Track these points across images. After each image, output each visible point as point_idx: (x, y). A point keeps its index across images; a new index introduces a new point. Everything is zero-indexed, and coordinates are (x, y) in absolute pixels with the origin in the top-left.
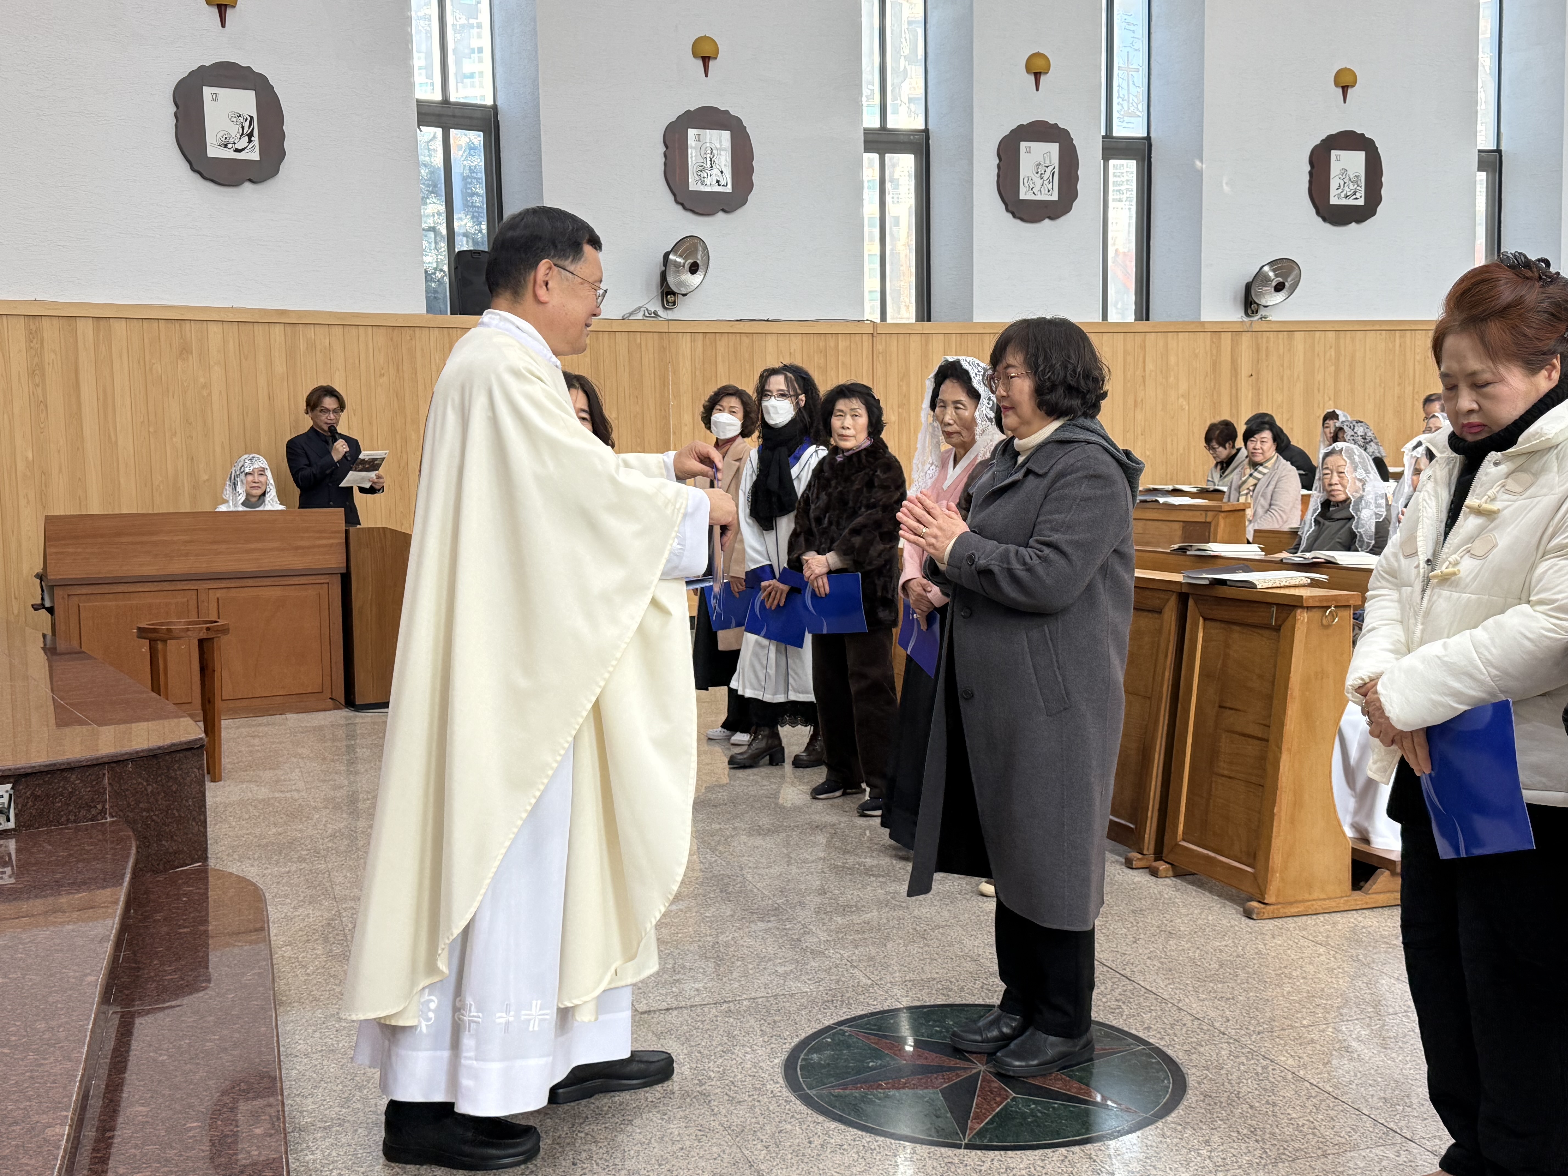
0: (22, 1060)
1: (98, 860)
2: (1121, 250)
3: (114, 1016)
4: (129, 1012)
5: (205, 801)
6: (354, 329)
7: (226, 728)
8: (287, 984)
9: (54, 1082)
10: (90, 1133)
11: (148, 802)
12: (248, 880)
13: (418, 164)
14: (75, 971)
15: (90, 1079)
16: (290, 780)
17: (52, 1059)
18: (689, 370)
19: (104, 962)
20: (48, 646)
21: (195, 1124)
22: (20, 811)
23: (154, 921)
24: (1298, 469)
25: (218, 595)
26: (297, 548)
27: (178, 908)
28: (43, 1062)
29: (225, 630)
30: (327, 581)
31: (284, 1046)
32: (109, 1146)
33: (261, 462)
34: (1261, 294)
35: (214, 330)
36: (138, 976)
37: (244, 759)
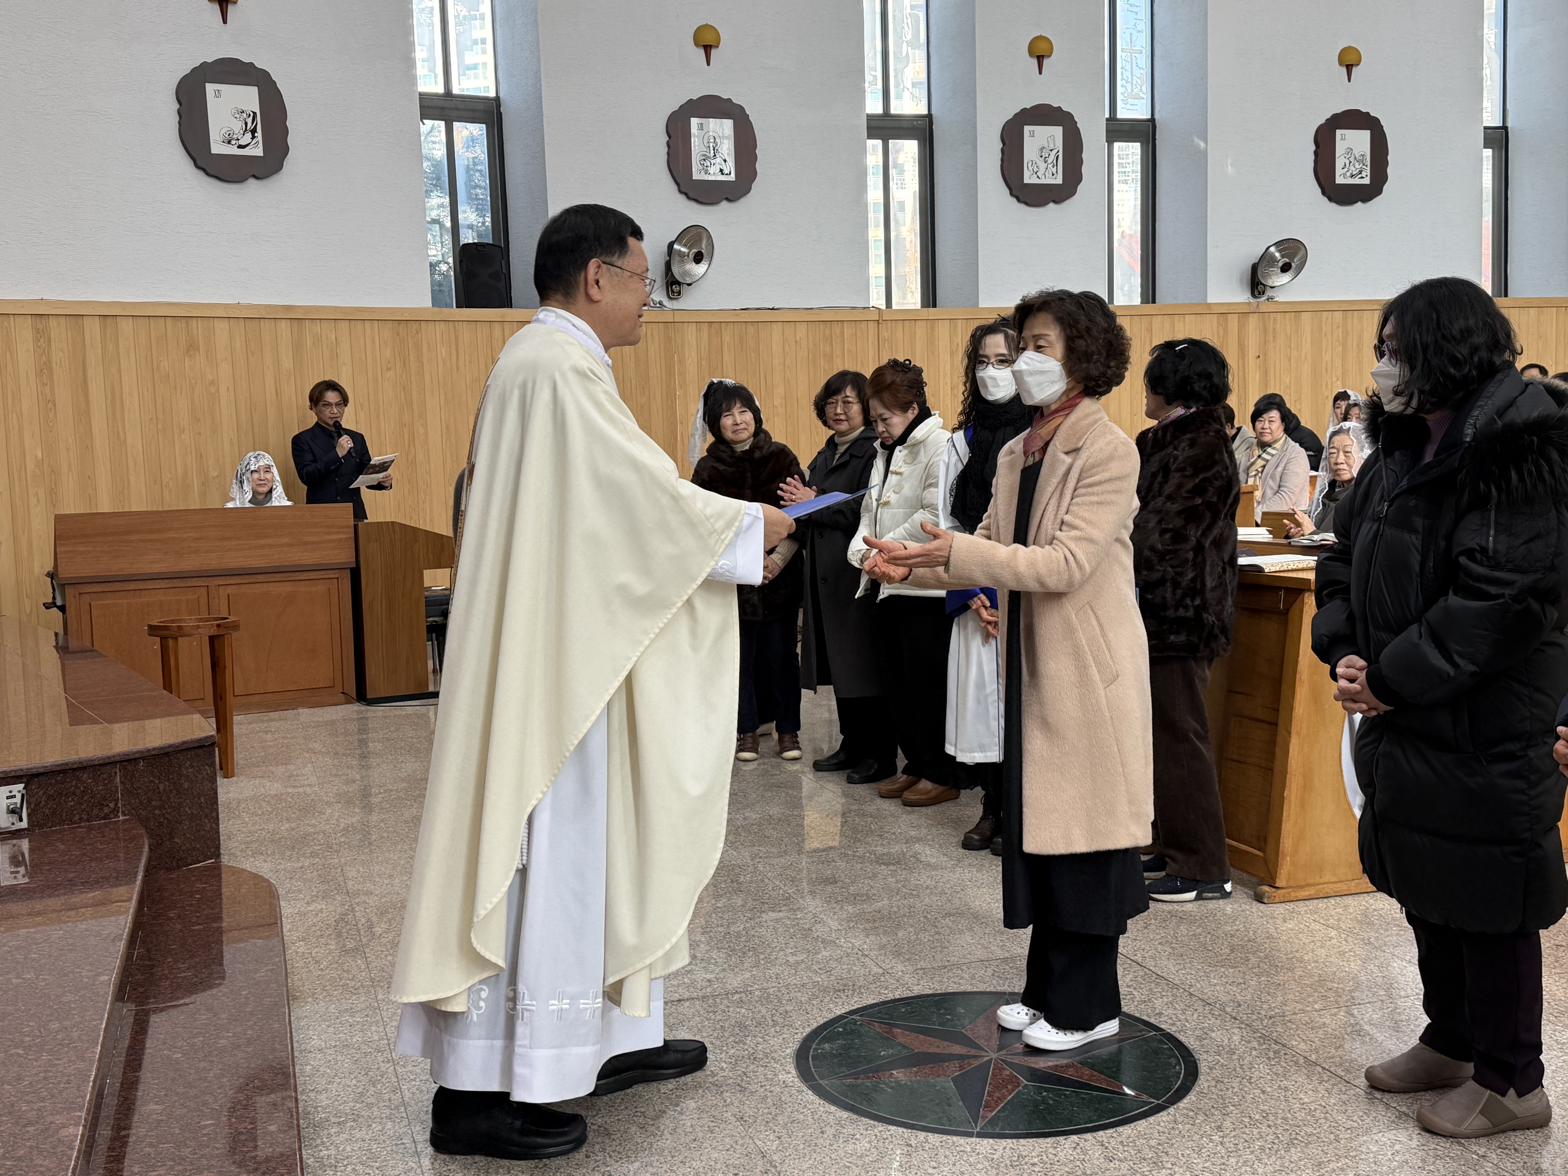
0: (36, 1060)
1: (111, 858)
2: (1127, 232)
3: (129, 1013)
4: (144, 1010)
5: (217, 798)
6: (360, 323)
7: (239, 724)
8: (301, 979)
9: (68, 1082)
10: (105, 1132)
11: (161, 800)
12: (262, 877)
13: (420, 157)
14: (88, 971)
15: (104, 1079)
16: (303, 775)
17: (65, 1060)
18: (695, 360)
19: (116, 963)
20: (60, 644)
21: (209, 1122)
22: (33, 810)
23: (168, 918)
24: (1307, 450)
25: (229, 592)
26: (306, 543)
27: (191, 905)
28: (56, 1062)
29: (235, 627)
30: (336, 576)
31: (298, 1042)
32: (125, 1144)
33: (267, 460)
34: (1269, 276)
35: (222, 327)
36: (152, 974)
37: (257, 755)
